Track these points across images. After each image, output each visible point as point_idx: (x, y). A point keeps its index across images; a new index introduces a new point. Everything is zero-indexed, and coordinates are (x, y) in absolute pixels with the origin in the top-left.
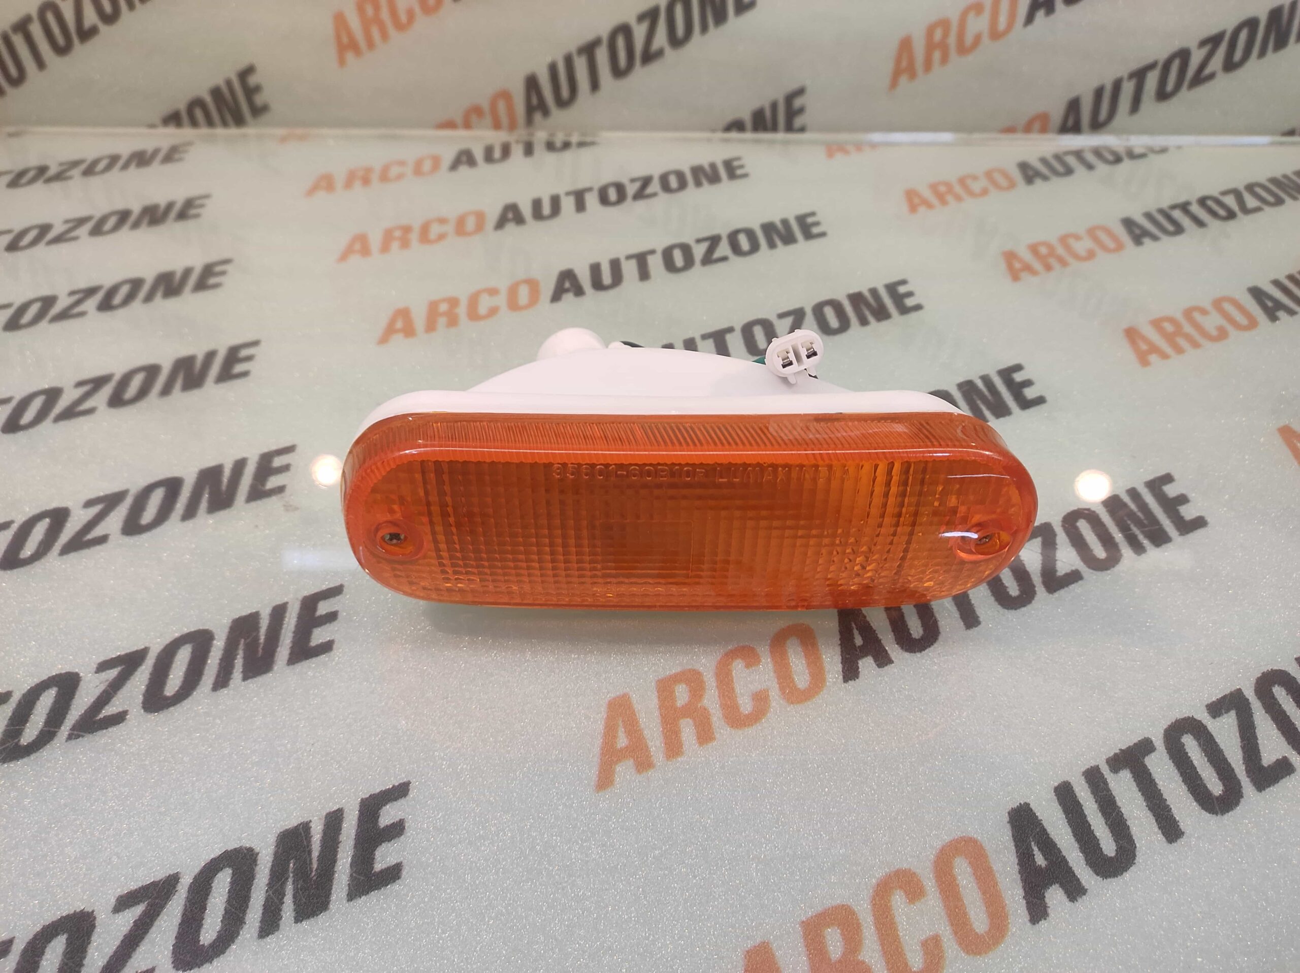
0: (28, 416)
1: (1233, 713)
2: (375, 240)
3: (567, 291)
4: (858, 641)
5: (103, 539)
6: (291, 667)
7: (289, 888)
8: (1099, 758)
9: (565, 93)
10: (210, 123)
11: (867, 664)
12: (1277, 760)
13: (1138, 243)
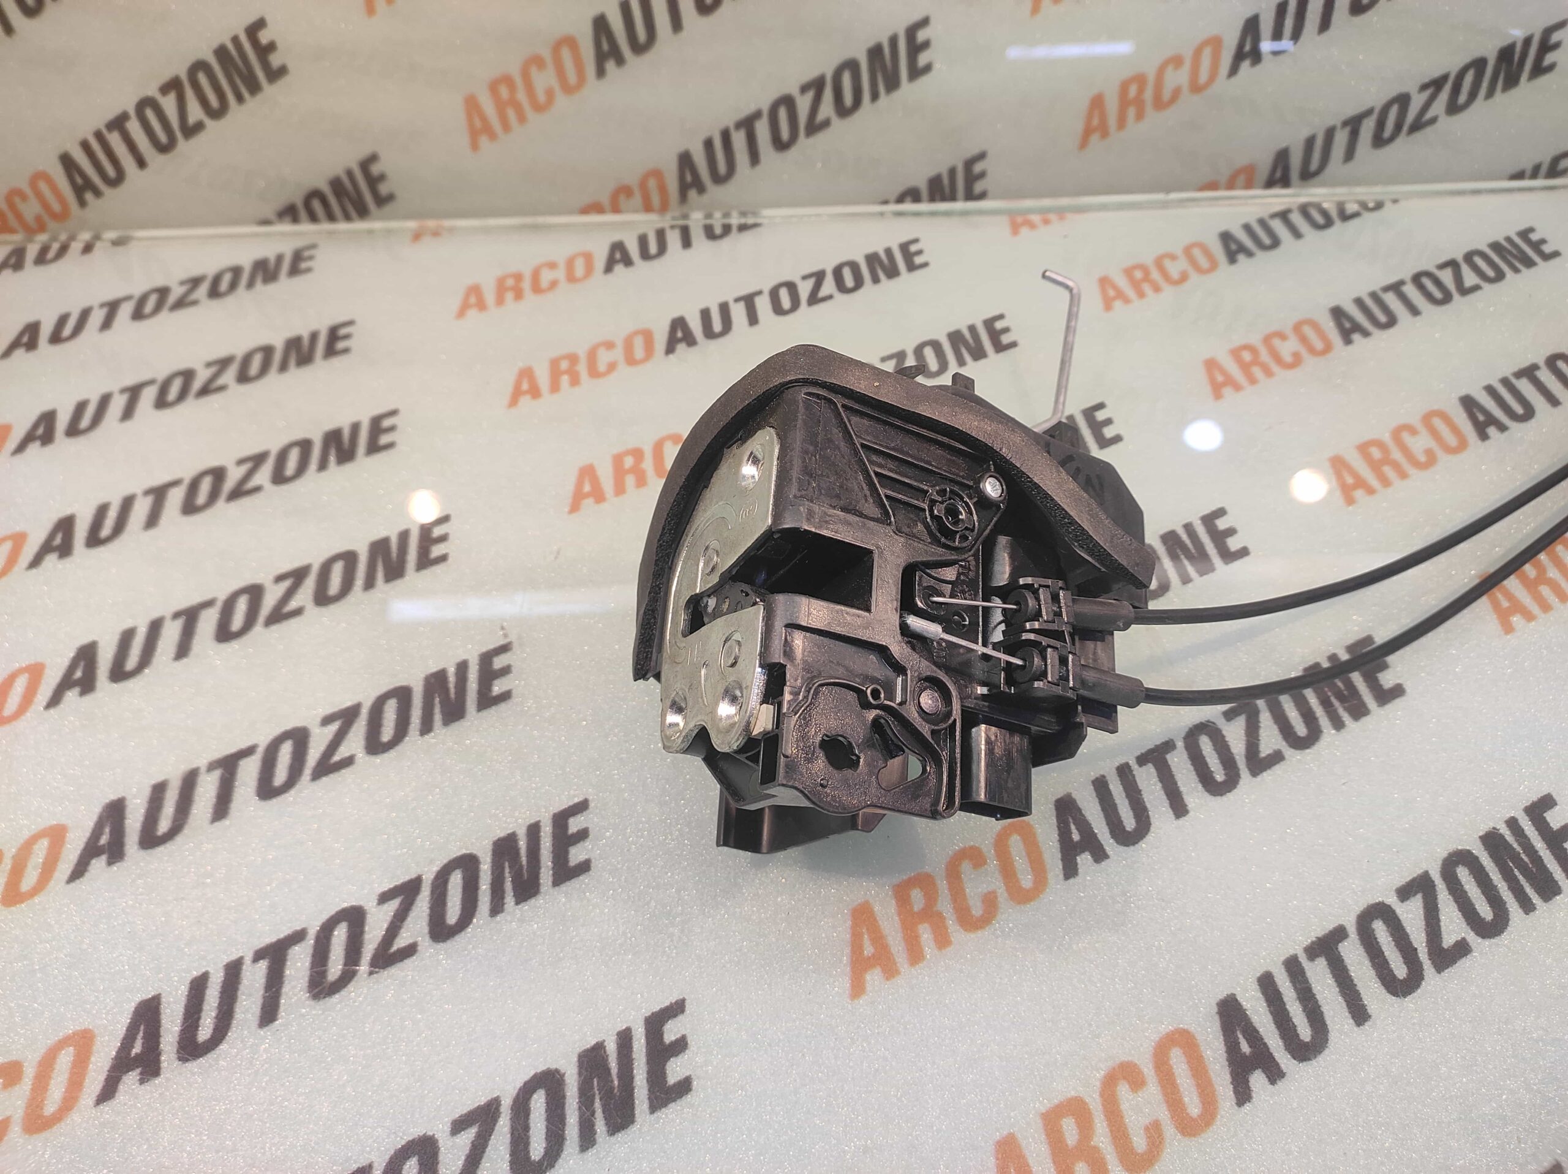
0: (237, 622)
1: (1419, 896)
2: (543, 379)
4: (1076, 836)
5: (349, 761)
6: (557, 888)
7: (598, 1105)
8: (1297, 946)
9: (722, 168)
10: (331, 217)
11: (1084, 860)
12: (1457, 941)
13: (1348, 341)
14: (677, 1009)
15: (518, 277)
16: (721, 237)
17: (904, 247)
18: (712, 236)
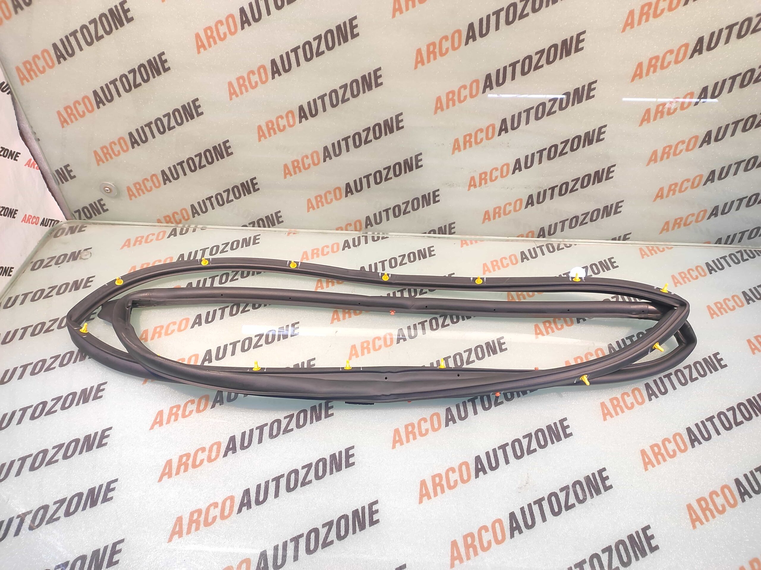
14: (353, 447)
15: (318, 250)
16: (376, 241)
17: (429, 248)
18: (374, 240)
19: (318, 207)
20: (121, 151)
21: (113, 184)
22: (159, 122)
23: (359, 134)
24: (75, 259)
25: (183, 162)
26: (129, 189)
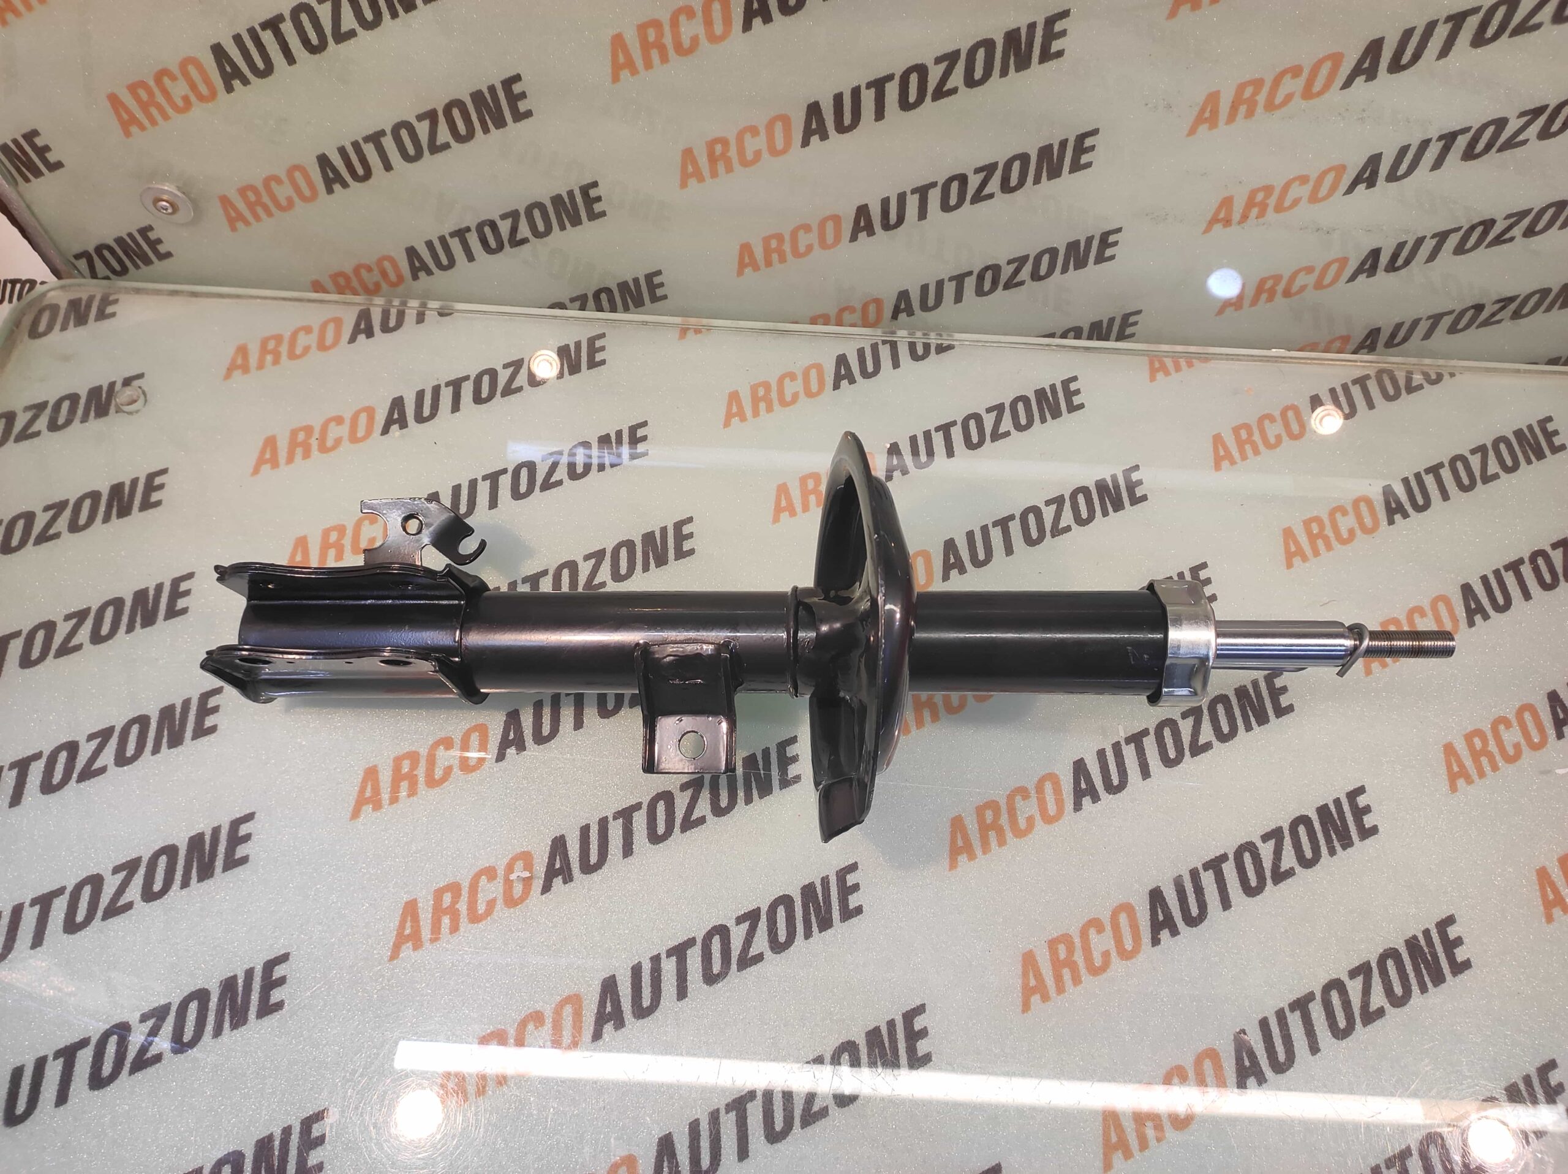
1: (1361, 976)
3: (953, 566)
5: (702, 820)
6: (843, 923)
8: (1285, 1002)
9: (931, 302)
12: (1378, 1008)
13: (1391, 522)
14: (920, 1009)
15: (767, 386)
16: (922, 358)
17: (1066, 383)
18: (915, 357)
19: (769, 263)
20: (193, 98)
21: (179, 188)
22: (304, 17)
23: (921, 70)
24: (102, 411)
25: (382, 133)
26: (225, 201)
